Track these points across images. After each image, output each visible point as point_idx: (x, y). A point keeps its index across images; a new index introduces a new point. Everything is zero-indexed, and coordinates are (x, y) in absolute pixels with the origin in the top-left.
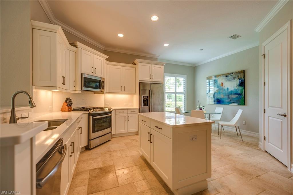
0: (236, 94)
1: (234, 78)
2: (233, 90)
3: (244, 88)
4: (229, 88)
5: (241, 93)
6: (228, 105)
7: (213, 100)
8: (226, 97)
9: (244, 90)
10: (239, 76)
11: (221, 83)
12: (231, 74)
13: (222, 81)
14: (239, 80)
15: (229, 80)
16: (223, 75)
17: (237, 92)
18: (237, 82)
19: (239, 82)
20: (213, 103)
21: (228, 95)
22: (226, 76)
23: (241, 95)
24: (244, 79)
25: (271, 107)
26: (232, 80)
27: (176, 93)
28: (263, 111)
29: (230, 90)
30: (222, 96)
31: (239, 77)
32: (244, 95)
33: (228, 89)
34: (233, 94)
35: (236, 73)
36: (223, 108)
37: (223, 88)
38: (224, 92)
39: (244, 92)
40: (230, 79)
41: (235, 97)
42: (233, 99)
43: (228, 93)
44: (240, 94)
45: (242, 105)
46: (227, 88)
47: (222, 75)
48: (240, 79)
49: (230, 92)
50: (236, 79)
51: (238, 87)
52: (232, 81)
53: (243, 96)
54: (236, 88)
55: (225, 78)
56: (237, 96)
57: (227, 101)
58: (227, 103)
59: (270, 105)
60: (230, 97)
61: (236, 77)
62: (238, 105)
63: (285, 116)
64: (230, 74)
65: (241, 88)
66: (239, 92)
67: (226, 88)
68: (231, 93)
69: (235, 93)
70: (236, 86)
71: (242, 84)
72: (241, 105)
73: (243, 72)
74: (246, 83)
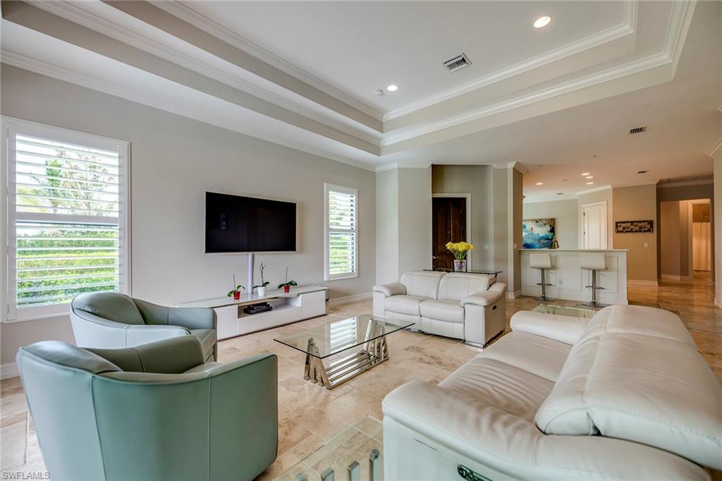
0: (547, 239)
1: (545, 224)
2: (543, 235)
3: (554, 234)
5: (552, 239)
8: (537, 242)
9: (554, 236)
10: (549, 223)
11: (530, 228)
12: (542, 221)
18: (548, 228)
19: (550, 229)
21: (538, 240)
22: (537, 222)
24: (554, 226)
29: (540, 235)
33: (538, 234)
34: (544, 240)
35: (546, 219)
37: (532, 234)
38: (534, 237)
40: (541, 225)
42: (544, 244)
43: (538, 238)
44: (550, 239)
47: (532, 220)
48: (550, 226)
49: (540, 237)
50: (547, 226)
51: (549, 233)
52: (543, 227)
54: (547, 233)
55: (535, 223)
56: (548, 241)
57: (538, 245)
60: (540, 242)
61: (547, 223)
64: (540, 221)
65: (552, 234)
67: (536, 233)
68: (542, 238)
70: (546, 231)
71: (553, 230)
73: (553, 220)
74: (556, 230)
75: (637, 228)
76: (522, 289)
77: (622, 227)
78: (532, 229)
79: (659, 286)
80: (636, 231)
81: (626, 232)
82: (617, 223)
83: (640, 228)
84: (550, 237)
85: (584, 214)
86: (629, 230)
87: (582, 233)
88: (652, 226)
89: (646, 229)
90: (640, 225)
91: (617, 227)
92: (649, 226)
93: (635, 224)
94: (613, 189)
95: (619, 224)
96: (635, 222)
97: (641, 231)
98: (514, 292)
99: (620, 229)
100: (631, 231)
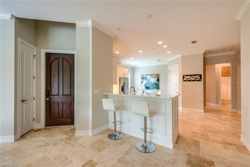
0: (156, 84)
1: (155, 77)
3: (159, 82)
7: (145, 87)
8: (151, 86)
12: (153, 75)
15: (152, 78)
18: (156, 79)
20: (145, 89)
22: (151, 76)
24: (159, 78)
25: (172, 90)
28: (169, 92)
29: (153, 83)
30: (149, 85)
33: (152, 82)
35: (155, 74)
37: (149, 81)
38: (150, 83)
39: (159, 84)
41: (155, 85)
42: (154, 87)
44: (157, 85)
45: (158, 89)
47: (149, 75)
50: (156, 78)
54: (156, 82)
55: (150, 76)
57: (152, 88)
59: (172, 89)
63: (177, 92)
67: (151, 81)
68: (154, 84)
70: (155, 80)
71: (158, 80)
73: (158, 75)
74: (159, 80)
75: (193, 79)
76: (109, 123)
77: (186, 78)
78: (149, 79)
79: (205, 112)
80: (193, 81)
81: (188, 81)
82: (183, 76)
83: (195, 79)
84: (157, 84)
85: (170, 71)
86: (190, 80)
87: (169, 81)
88: (201, 78)
89: (198, 79)
90: (195, 77)
91: (183, 78)
92: (199, 78)
93: (192, 76)
94: (182, 56)
95: (184, 77)
96: (193, 75)
97: (195, 81)
98: (92, 130)
99: (185, 79)
100: (191, 81)
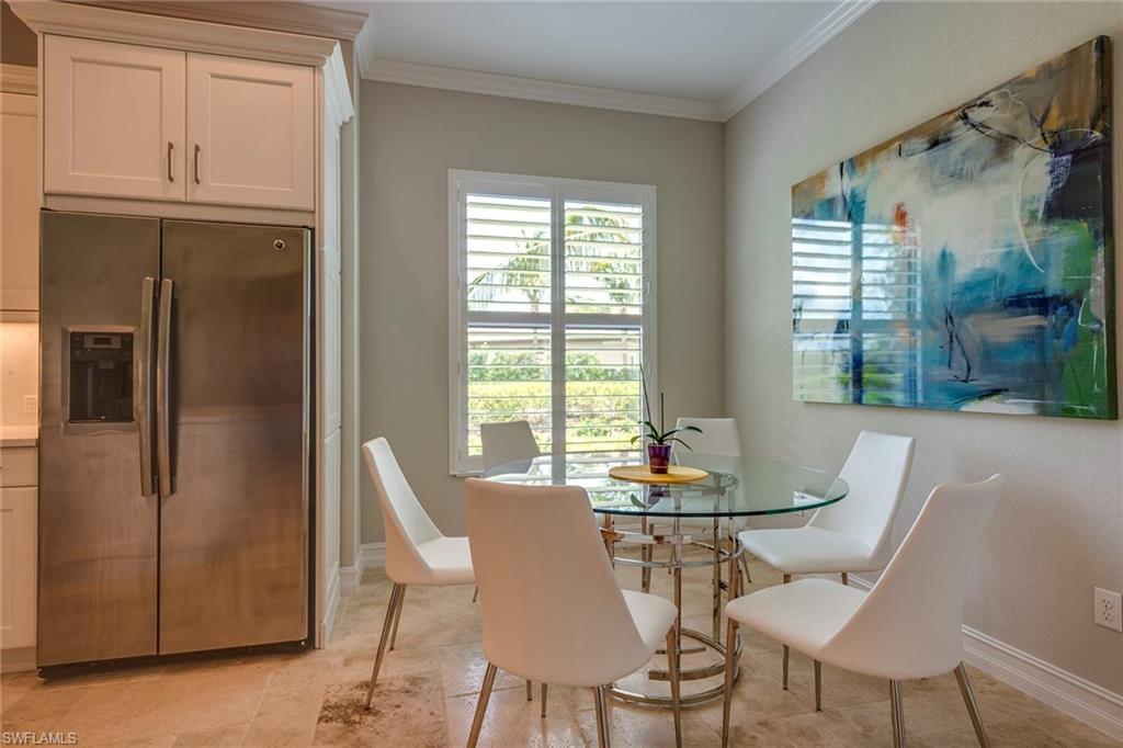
0: (1019, 303)
1: (1004, 145)
2: (988, 264)
4: (953, 248)
5: (1070, 292)
6: (954, 410)
8: (930, 335)
9: (1101, 253)
10: (1054, 113)
12: (977, 115)
13: (896, 199)
14: (1048, 158)
15: (958, 177)
16: (906, 136)
17: (1032, 285)
18: (1034, 177)
19: (1048, 179)
20: (840, 394)
21: (949, 318)
22: (934, 143)
23: (1072, 312)
24: (1108, 133)
26: (984, 169)
27: (559, 320)
31: (1054, 122)
32: (1099, 310)
33: (944, 261)
34: (994, 310)
35: (1016, 88)
36: (906, 442)
39: (1099, 277)
40: (969, 165)
41: (1009, 329)
43: (950, 298)
44: (1065, 304)
45: (1087, 416)
46: (944, 255)
47: (896, 145)
48: (1057, 148)
49: (967, 287)
50: (1020, 153)
51: (1038, 229)
52: (987, 173)
53: (1089, 317)
54: (1022, 240)
56: (1034, 320)
57: (938, 374)
58: (941, 397)
60: (963, 335)
61: (1024, 127)
62: (1044, 412)
64: (965, 117)
65: (1073, 234)
66: (1054, 282)
68: (976, 296)
69: (1011, 289)
70: (1016, 217)
71: (1085, 190)
72: (1068, 413)
84: (1059, 280)
